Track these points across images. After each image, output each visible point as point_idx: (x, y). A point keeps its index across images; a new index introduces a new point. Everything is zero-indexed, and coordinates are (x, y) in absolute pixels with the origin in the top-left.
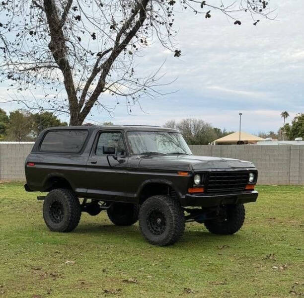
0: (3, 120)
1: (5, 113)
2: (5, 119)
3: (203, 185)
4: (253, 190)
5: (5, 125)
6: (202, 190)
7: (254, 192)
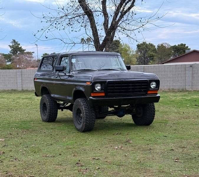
0: (153, 51)
1: (155, 46)
2: (154, 50)
3: (103, 91)
4: (157, 94)
5: (154, 54)
6: (103, 94)
7: (158, 95)
